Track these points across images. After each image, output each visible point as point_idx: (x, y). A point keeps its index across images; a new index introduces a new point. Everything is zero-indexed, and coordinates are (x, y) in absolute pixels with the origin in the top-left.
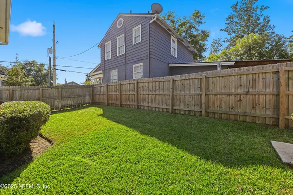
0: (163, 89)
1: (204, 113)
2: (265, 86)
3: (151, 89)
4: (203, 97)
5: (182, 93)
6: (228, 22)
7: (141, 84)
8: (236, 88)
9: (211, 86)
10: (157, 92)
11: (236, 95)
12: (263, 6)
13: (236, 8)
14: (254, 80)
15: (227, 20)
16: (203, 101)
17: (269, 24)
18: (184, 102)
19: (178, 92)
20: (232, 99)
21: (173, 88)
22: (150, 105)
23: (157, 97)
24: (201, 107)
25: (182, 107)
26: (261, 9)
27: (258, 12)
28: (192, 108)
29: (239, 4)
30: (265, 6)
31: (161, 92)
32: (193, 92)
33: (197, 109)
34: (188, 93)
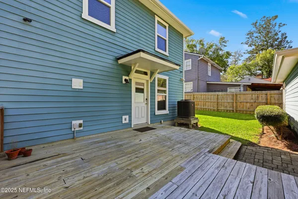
0: (211, 99)
1: (235, 111)
2: (262, 99)
3: (203, 98)
4: (234, 103)
5: (223, 101)
6: (248, 36)
7: (196, 96)
8: (250, 100)
9: (238, 98)
10: (207, 100)
11: (250, 103)
12: (281, 23)
13: (256, 25)
14: (258, 97)
15: (248, 35)
16: (234, 105)
17: (287, 39)
18: (224, 106)
19: (220, 101)
20: (248, 105)
21: (217, 99)
22: (202, 107)
23: (207, 103)
24: (233, 108)
25: (223, 108)
26: (279, 26)
27: (277, 28)
28: (228, 109)
29: (259, 22)
30: (283, 23)
31: (209, 101)
32: (229, 101)
33: (231, 109)
34: (226, 101)
